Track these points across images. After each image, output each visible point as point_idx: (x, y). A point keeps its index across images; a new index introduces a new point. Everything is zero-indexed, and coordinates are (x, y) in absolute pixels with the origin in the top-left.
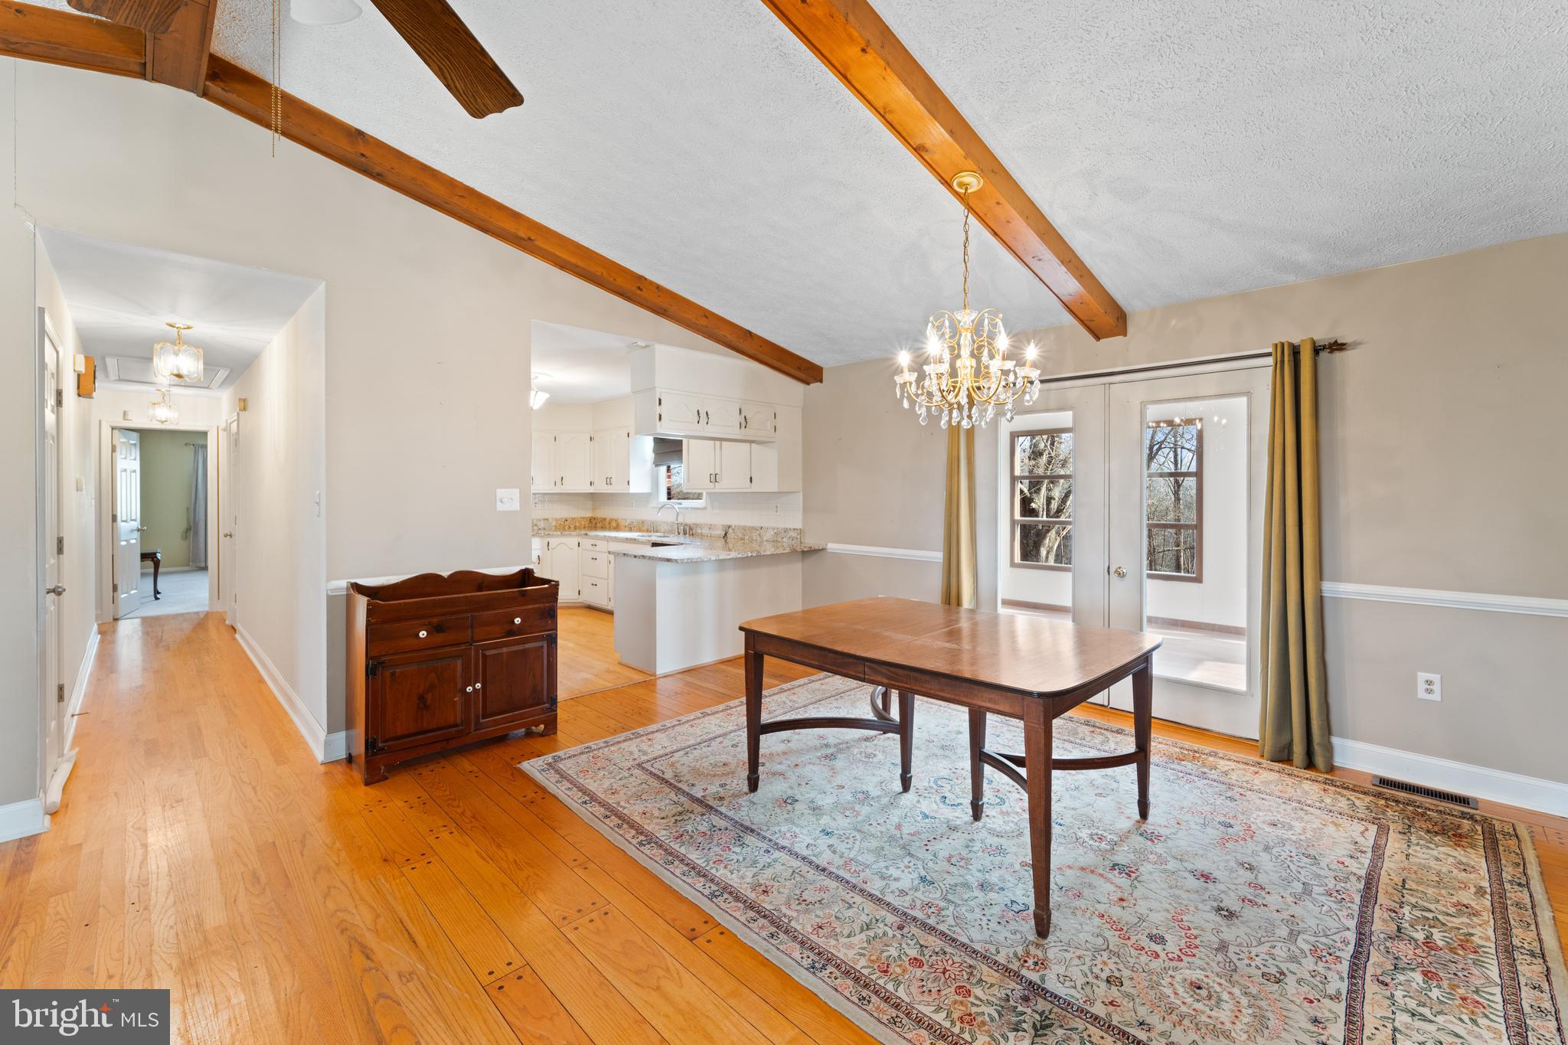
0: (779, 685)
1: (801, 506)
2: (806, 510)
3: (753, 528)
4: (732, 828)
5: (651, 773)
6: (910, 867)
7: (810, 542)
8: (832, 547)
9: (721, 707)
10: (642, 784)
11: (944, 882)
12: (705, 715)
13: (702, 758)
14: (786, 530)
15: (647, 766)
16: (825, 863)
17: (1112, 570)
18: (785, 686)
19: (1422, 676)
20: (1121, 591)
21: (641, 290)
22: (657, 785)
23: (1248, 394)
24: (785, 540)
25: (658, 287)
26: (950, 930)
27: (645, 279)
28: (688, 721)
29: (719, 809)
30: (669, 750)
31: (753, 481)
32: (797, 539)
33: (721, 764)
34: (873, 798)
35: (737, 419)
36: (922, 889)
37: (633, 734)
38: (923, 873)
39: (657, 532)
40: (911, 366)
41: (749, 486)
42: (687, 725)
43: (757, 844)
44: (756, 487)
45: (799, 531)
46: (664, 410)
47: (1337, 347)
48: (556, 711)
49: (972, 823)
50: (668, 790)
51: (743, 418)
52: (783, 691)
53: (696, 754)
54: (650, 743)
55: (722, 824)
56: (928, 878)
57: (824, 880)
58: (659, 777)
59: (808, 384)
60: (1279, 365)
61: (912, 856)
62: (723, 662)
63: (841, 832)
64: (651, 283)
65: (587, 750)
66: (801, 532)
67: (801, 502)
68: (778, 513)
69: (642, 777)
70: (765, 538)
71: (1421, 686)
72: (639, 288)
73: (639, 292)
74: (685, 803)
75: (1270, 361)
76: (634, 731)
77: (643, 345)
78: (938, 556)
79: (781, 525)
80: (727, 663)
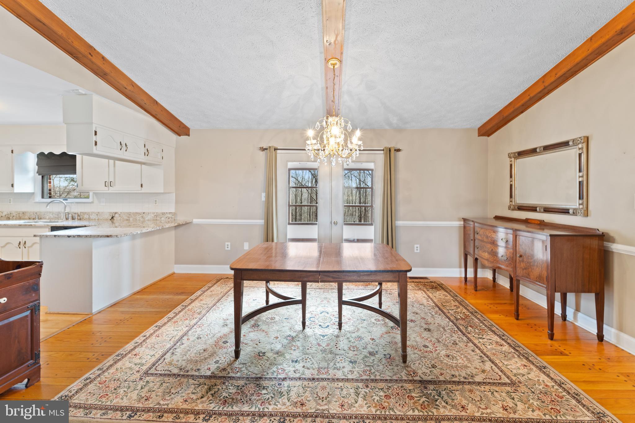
0: (188, 298)
1: (174, 200)
2: (177, 202)
3: (137, 213)
4: (249, 382)
5: (161, 375)
6: (340, 360)
7: (181, 219)
8: (195, 221)
9: (165, 319)
10: (162, 384)
11: (359, 359)
12: (160, 327)
13: (187, 352)
14: (163, 214)
15: (152, 371)
16: (310, 376)
17: (333, 222)
18: (193, 297)
19: (416, 246)
20: (335, 230)
21: (92, 56)
22: (174, 380)
23: (374, 162)
24: (162, 219)
25: (103, 58)
26: (381, 377)
27: (95, 49)
28: (152, 334)
29: (229, 375)
30: (157, 356)
31: (143, 186)
32: (172, 218)
33: (202, 351)
34: (295, 337)
35: (143, 150)
36: (356, 366)
37: (118, 356)
38: (349, 360)
39: (41, 219)
40: (314, 137)
41: (140, 189)
42: (154, 337)
43: (271, 384)
44: (144, 190)
45: (173, 214)
46: (98, 138)
47: (399, 150)
48: (39, 363)
49: (340, 332)
50: (186, 380)
51: (146, 150)
52: (193, 301)
53: (179, 352)
54: (138, 357)
55: (241, 383)
56: (352, 360)
57: (319, 383)
58: (169, 375)
59: (180, 135)
60: (385, 154)
61: (338, 355)
62: (135, 294)
63: (301, 358)
64: (98, 53)
65: (88, 381)
66: (175, 214)
67: (174, 198)
68: (157, 204)
69: (157, 380)
70: (147, 219)
71: (415, 249)
72: (90, 54)
73: (90, 56)
74: (205, 382)
75: (382, 152)
76: (117, 354)
77: (84, 93)
78: (262, 222)
79: (159, 211)
80: (138, 294)
